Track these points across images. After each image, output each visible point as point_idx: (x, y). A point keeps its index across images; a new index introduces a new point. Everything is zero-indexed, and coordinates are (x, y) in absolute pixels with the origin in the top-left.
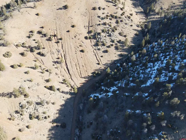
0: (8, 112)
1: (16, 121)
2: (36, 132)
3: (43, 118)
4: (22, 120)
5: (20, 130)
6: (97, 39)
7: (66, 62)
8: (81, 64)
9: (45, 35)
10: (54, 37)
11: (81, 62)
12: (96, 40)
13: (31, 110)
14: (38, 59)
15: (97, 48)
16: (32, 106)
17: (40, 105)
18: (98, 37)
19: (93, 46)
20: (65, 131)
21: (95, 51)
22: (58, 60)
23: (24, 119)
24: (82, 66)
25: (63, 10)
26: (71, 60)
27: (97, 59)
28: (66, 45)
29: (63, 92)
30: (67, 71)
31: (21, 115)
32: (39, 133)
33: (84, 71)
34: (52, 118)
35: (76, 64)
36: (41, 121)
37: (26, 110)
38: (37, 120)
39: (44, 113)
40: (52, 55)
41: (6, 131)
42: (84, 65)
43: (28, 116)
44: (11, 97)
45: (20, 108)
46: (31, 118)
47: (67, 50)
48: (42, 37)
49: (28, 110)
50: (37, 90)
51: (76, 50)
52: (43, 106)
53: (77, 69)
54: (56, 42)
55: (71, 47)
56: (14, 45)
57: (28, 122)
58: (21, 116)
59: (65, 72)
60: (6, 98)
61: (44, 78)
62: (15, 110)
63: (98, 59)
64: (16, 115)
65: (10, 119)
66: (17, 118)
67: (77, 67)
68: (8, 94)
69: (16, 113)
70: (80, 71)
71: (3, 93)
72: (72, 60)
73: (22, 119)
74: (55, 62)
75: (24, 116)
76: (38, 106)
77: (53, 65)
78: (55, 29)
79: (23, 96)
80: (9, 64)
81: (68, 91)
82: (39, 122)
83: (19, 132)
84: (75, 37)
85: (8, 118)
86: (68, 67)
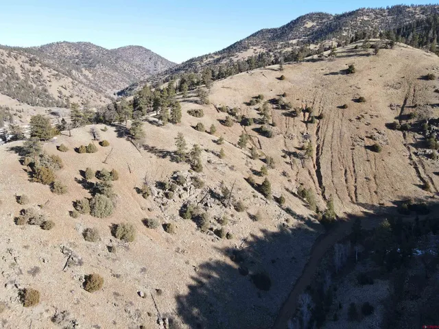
0: (144, 177)
1: (148, 202)
2: (179, 248)
3: (211, 229)
4: (162, 206)
5: (145, 222)
6: (427, 133)
7: (318, 159)
8: (361, 173)
9: (284, 107)
10: (302, 113)
11: (363, 169)
12: (424, 134)
13: (193, 196)
14: (253, 138)
15: (425, 151)
16: (199, 190)
17: (217, 201)
18: (430, 129)
19: (410, 146)
20: (260, 297)
21: (414, 157)
22: (298, 151)
23: (166, 206)
24: (366, 178)
25: (340, 75)
26: (334, 160)
27: (420, 177)
28: (330, 129)
29: (288, 211)
30: (316, 178)
31: (167, 195)
32: (186, 257)
33: (367, 191)
34: (237, 243)
35: (346, 171)
36: (204, 235)
37: (182, 191)
38: (195, 225)
39: (219, 221)
40: (288, 140)
41: (118, 205)
42: (371, 177)
43: (179, 206)
44: (164, 157)
45: (172, 180)
46: (183, 213)
47: (328, 138)
48: (277, 108)
49: (186, 196)
50: (223, 174)
51: (355, 143)
52: (226, 207)
53: (346, 180)
54: (304, 122)
55: (342, 134)
56: (216, 107)
57: (173, 217)
58: (165, 199)
59: (309, 177)
60: (154, 156)
61: (250, 165)
62: (158, 180)
63: (423, 175)
64: (155, 190)
65: (139, 191)
66: (154, 197)
67: (349, 176)
68: (161, 152)
69: (156, 186)
70: (356, 187)
71: (153, 147)
72: (336, 158)
73: (163, 204)
74: (290, 154)
75: (170, 201)
76: (213, 200)
77: (284, 157)
78: (312, 101)
79: (189, 167)
80: (191, 123)
81: (305, 216)
82: (199, 233)
83: (142, 223)
84: (359, 119)
85: (137, 188)
86: (322, 171)
